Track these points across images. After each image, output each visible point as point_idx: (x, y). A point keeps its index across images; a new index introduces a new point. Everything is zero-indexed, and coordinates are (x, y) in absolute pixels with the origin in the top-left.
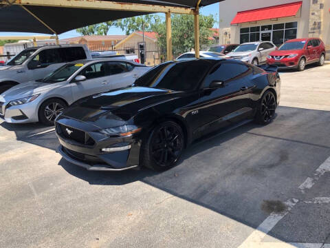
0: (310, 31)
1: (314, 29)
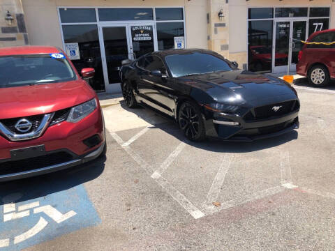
0: (2, 34)
1: (10, 29)
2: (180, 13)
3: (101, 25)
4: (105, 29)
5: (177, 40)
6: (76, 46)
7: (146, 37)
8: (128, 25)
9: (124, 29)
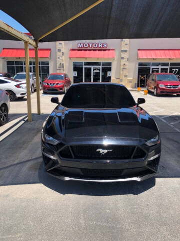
0: (58, 68)
1: (60, 67)
2: (110, 64)
3: (84, 67)
4: (85, 68)
5: (108, 73)
6: (76, 72)
7: (98, 71)
8: (92, 67)
9: (91, 68)
